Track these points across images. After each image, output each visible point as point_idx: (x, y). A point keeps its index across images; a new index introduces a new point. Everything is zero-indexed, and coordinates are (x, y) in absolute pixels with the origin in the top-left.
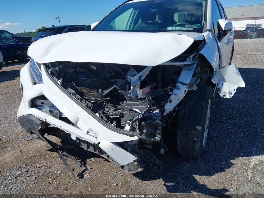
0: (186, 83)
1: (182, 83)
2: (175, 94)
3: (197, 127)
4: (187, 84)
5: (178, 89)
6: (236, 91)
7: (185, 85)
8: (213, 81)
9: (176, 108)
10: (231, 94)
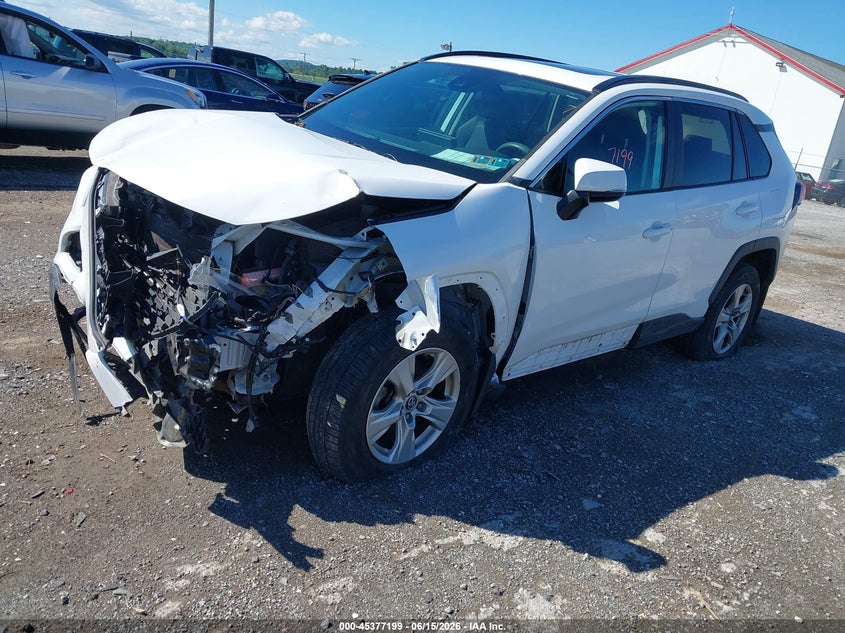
0: (328, 286)
1: (322, 285)
2: (299, 305)
3: (339, 398)
4: (331, 290)
5: (310, 294)
6: (425, 337)
7: (327, 290)
8: (397, 301)
9: (307, 339)
10: (415, 340)
